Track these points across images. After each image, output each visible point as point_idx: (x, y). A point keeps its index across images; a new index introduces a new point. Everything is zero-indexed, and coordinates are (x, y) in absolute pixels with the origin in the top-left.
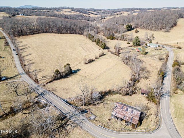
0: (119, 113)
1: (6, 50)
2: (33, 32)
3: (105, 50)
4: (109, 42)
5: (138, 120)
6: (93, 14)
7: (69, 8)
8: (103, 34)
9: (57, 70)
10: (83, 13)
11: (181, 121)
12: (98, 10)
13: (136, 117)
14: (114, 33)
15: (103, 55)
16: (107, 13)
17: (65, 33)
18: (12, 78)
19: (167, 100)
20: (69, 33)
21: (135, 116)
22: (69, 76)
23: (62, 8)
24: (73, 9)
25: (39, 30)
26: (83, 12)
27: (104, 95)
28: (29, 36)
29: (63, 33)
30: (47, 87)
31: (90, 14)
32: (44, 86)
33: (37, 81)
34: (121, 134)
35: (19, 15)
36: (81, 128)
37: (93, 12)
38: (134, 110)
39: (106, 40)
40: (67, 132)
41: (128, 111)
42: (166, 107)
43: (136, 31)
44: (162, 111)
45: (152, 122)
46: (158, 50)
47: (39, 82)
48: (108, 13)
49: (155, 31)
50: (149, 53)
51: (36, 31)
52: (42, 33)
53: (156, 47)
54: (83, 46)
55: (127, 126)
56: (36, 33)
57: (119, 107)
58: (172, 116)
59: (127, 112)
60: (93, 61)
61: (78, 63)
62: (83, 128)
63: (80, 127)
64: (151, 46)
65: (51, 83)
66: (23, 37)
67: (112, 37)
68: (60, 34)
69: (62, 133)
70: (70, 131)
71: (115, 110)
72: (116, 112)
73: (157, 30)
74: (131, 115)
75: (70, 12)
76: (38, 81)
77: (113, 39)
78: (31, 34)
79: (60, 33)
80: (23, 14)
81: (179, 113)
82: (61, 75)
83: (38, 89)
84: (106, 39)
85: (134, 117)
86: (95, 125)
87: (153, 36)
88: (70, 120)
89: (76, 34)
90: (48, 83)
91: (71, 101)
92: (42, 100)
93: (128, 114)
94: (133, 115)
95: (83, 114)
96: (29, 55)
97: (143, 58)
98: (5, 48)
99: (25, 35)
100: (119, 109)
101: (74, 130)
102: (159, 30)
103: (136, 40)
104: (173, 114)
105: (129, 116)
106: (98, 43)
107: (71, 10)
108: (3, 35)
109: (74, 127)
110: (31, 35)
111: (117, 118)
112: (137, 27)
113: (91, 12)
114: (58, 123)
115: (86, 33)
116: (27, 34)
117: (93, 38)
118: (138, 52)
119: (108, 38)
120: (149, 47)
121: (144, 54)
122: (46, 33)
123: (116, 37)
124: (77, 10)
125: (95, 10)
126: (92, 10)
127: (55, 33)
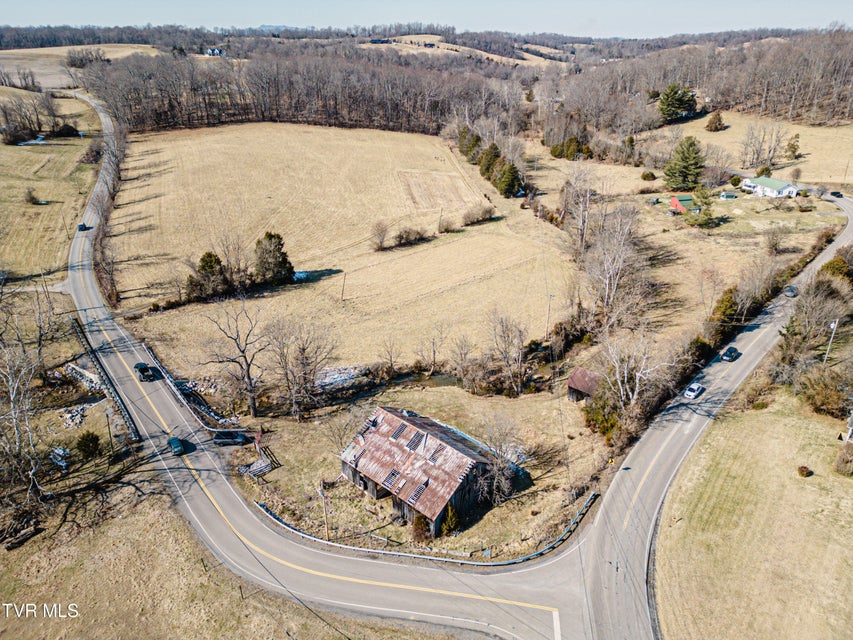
0: (372, 458)
1: (73, 180)
2: (218, 115)
4: (554, 168)
5: (448, 497)
6: (541, 55)
7: (431, 31)
8: (541, 134)
9: (209, 255)
10: (494, 52)
11: (701, 536)
12: (575, 40)
13: (444, 482)
15: (489, 218)
16: (615, 51)
17: (361, 127)
18: (31, 277)
19: (687, 432)
20: (377, 127)
21: (443, 476)
22: (272, 291)
23: (403, 30)
24: (449, 36)
25: (246, 109)
26: (494, 47)
27: (381, 385)
28: (198, 130)
29: (351, 127)
30: (146, 323)
31: (526, 55)
32: (135, 318)
33: (114, 298)
34: (338, 553)
35: (203, 54)
36: (174, 502)
37: (544, 50)
38: (449, 448)
39: (546, 160)
40: (105, 513)
41: (420, 450)
42: (659, 465)
43: (711, 122)
44: (622, 478)
45: (533, 525)
46: (790, 209)
47: (124, 302)
48: (615, 53)
49: (820, 125)
50: (733, 224)
51: (234, 115)
52: (259, 121)
53: (785, 193)
54: (412, 181)
55: (397, 524)
56: (232, 122)
57: (384, 428)
58: (670, 508)
59: (410, 455)
60: (422, 239)
61: (345, 243)
62: (179, 507)
63: (169, 499)
64: (759, 190)
65: (173, 312)
66: (171, 134)
67: (573, 147)
68: (334, 131)
69: (80, 513)
70: (119, 512)
71: (362, 442)
72: (364, 451)
73: (832, 123)
74: (425, 471)
75: (432, 46)
76: (119, 300)
77: (577, 155)
78: (209, 125)
79: (335, 125)
80: (217, 51)
81: (714, 499)
82: (225, 281)
83: (101, 328)
84: (549, 156)
85: (436, 479)
86: (246, 500)
87: (793, 148)
88: (147, 463)
89: (411, 130)
90: (156, 308)
91: (212, 391)
92: (87, 373)
93: (412, 464)
94: (434, 473)
95: (225, 449)
96: (148, 199)
97: (686, 242)
98: (78, 169)
99: (181, 128)
100: (383, 435)
101: (140, 507)
102: (843, 122)
103: (685, 159)
104: (681, 501)
105: (415, 472)
106: (488, 169)
107: (439, 38)
108: (100, 124)
109: (144, 497)
110: (208, 129)
111: (361, 478)
112: (727, 107)
113: (533, 47)
114: (93, 469)
115: (453, 126)
116: (191, 124)
117: (477, 148)
118: (674, 213)
119: (558, 154)
120: (750, 193)
121: (701, 226)
122: (273, 120)
123: (596, 149)
124: (469, 39)
125: (558, 42)
126: (543, 40)
127: (315, 124)
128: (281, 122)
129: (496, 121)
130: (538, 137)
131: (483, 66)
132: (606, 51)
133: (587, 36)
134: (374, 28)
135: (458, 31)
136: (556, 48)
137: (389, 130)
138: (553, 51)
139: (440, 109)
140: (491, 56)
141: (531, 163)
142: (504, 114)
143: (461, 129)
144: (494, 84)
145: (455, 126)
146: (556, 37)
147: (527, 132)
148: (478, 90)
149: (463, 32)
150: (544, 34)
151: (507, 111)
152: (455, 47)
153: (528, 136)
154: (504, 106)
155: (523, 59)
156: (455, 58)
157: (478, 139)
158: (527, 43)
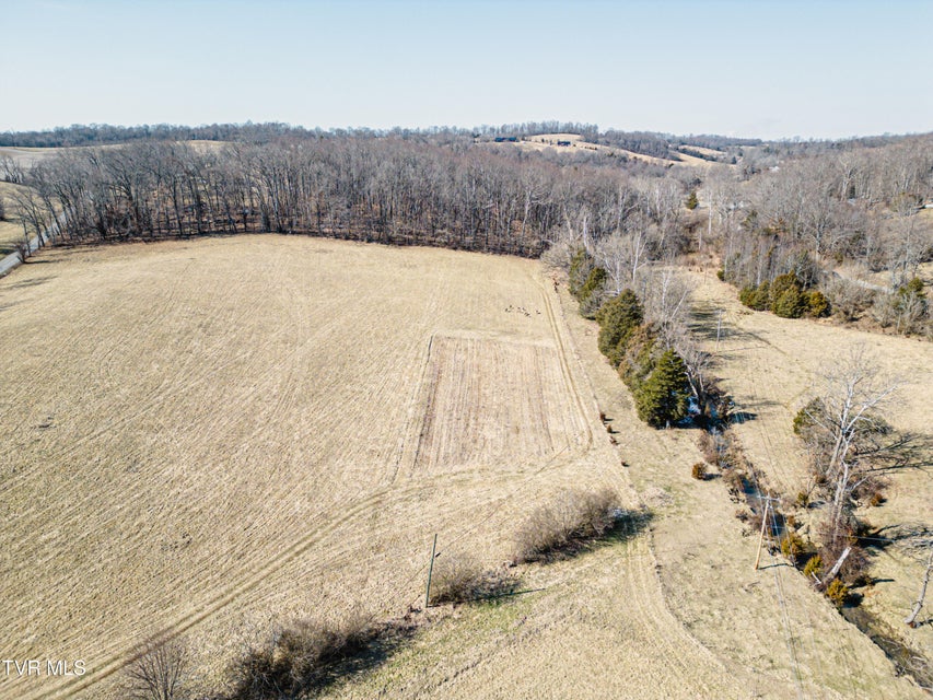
3: (666, 435)
4: (752, 335)
6: (701, 156)
7: (570, 130)
8: (716, 261)
10: (643, 152)
12: (740, 143)
14: (816, 257)
23: (537, 130)
24: (589, 135)
26: (643, 147)
31: (683, 156)
37: (705, 151)
39: (733, 313)
67: (790, 294)
75: (567, 144)
77: (799, 309)
78: (180, 237)
84: (738, 306)
106: (615, 341)
107: (578, 137)
113: (691, 148)
115: (562, 246)
117: (597, 292)
119: (756, 301)
122: (282, 231)
123: (838, 297)
124: (614, 138)
125: (720, 144)
126: (703, 142)
127: (347, 238)
128: (293, 233)
129: (638, 238)
130: (711, 265)
131: (628, 165)
132: (785, 152)
133: (756, 138)
134: (503, 129)
135: (601, 131)
136: (718, 149)
137: (464, 248)
138: (716, 152)
139: (546, 217)
140: (639, 156)
141: (704, 321)
142: (654, 227)
143: (575, 254)
144: (640, 185)
145: (566, 247)
146: (717, 139)
147: (691, 256)
148: (613, 191)
149: (607, 130)
150: (703, 136)
151: (659, 222)
152: (594, 146)
153: (694, 263)
154: (653, 214)
155: (680, 160)
156: (593, 155)
157: (601, 275)
158: (683, 144)
